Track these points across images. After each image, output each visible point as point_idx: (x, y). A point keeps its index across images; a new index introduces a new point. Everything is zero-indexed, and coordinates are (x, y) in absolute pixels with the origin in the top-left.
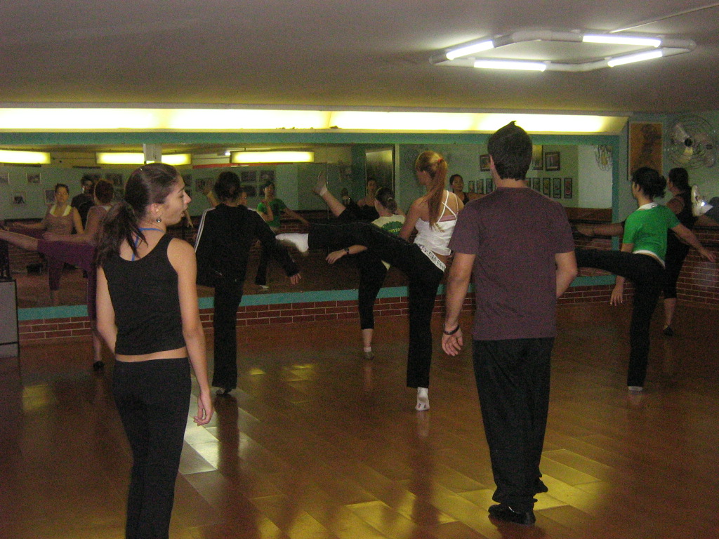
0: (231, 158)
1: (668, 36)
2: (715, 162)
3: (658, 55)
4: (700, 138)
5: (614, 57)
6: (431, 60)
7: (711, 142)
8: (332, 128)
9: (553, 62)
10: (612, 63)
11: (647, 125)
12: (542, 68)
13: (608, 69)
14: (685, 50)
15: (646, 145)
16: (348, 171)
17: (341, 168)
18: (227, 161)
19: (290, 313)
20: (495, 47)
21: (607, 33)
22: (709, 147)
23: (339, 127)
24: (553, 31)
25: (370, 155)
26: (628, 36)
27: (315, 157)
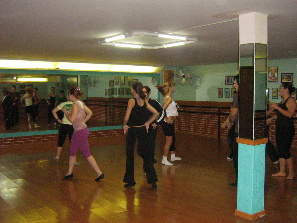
0: (16, 80)
1: (188, 36)
2: (192, 84)
3: (183, 44)
4: (188, 75)
5: (166, 44)
6: (99, 42)
7: (191, 77)
8: (57, 68)
9: (144, 45)
10: (165, 46)
11: (170, 70)
12: (140, 47)
13: (164, 48)
14: (194, 42)
15: (169, 77)
16: (60, 85)
17: (58, 84)
18: (15, 81)
19: (41, 139)
20: (125, 37)
21: (168, 34)
22: (191, 78)
23: (60, 68)
24: (148, 32)
25: (69, 79)
26: (175, 36)
27: (48, 80)
